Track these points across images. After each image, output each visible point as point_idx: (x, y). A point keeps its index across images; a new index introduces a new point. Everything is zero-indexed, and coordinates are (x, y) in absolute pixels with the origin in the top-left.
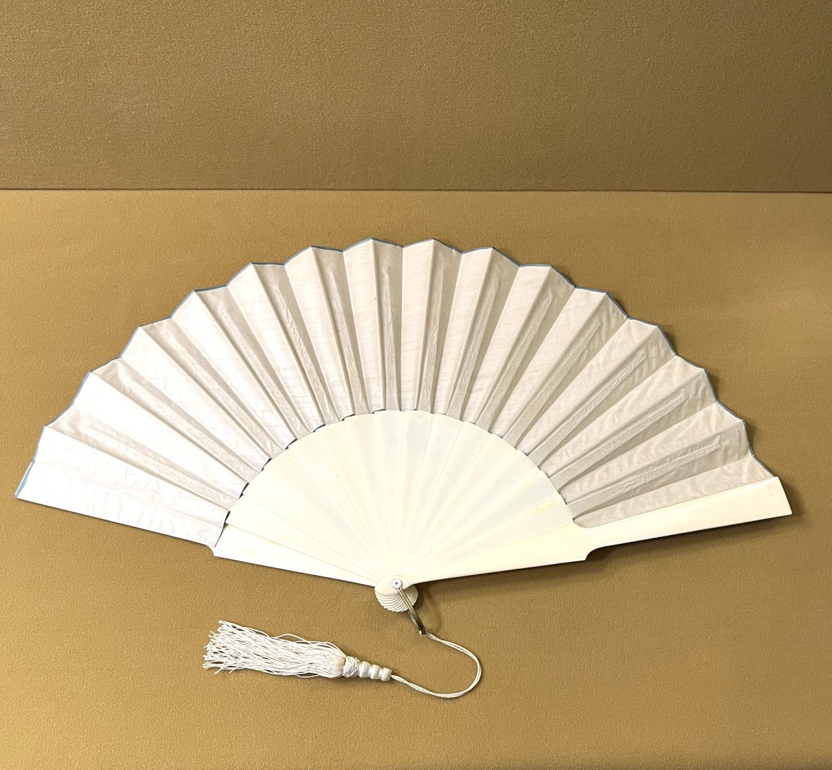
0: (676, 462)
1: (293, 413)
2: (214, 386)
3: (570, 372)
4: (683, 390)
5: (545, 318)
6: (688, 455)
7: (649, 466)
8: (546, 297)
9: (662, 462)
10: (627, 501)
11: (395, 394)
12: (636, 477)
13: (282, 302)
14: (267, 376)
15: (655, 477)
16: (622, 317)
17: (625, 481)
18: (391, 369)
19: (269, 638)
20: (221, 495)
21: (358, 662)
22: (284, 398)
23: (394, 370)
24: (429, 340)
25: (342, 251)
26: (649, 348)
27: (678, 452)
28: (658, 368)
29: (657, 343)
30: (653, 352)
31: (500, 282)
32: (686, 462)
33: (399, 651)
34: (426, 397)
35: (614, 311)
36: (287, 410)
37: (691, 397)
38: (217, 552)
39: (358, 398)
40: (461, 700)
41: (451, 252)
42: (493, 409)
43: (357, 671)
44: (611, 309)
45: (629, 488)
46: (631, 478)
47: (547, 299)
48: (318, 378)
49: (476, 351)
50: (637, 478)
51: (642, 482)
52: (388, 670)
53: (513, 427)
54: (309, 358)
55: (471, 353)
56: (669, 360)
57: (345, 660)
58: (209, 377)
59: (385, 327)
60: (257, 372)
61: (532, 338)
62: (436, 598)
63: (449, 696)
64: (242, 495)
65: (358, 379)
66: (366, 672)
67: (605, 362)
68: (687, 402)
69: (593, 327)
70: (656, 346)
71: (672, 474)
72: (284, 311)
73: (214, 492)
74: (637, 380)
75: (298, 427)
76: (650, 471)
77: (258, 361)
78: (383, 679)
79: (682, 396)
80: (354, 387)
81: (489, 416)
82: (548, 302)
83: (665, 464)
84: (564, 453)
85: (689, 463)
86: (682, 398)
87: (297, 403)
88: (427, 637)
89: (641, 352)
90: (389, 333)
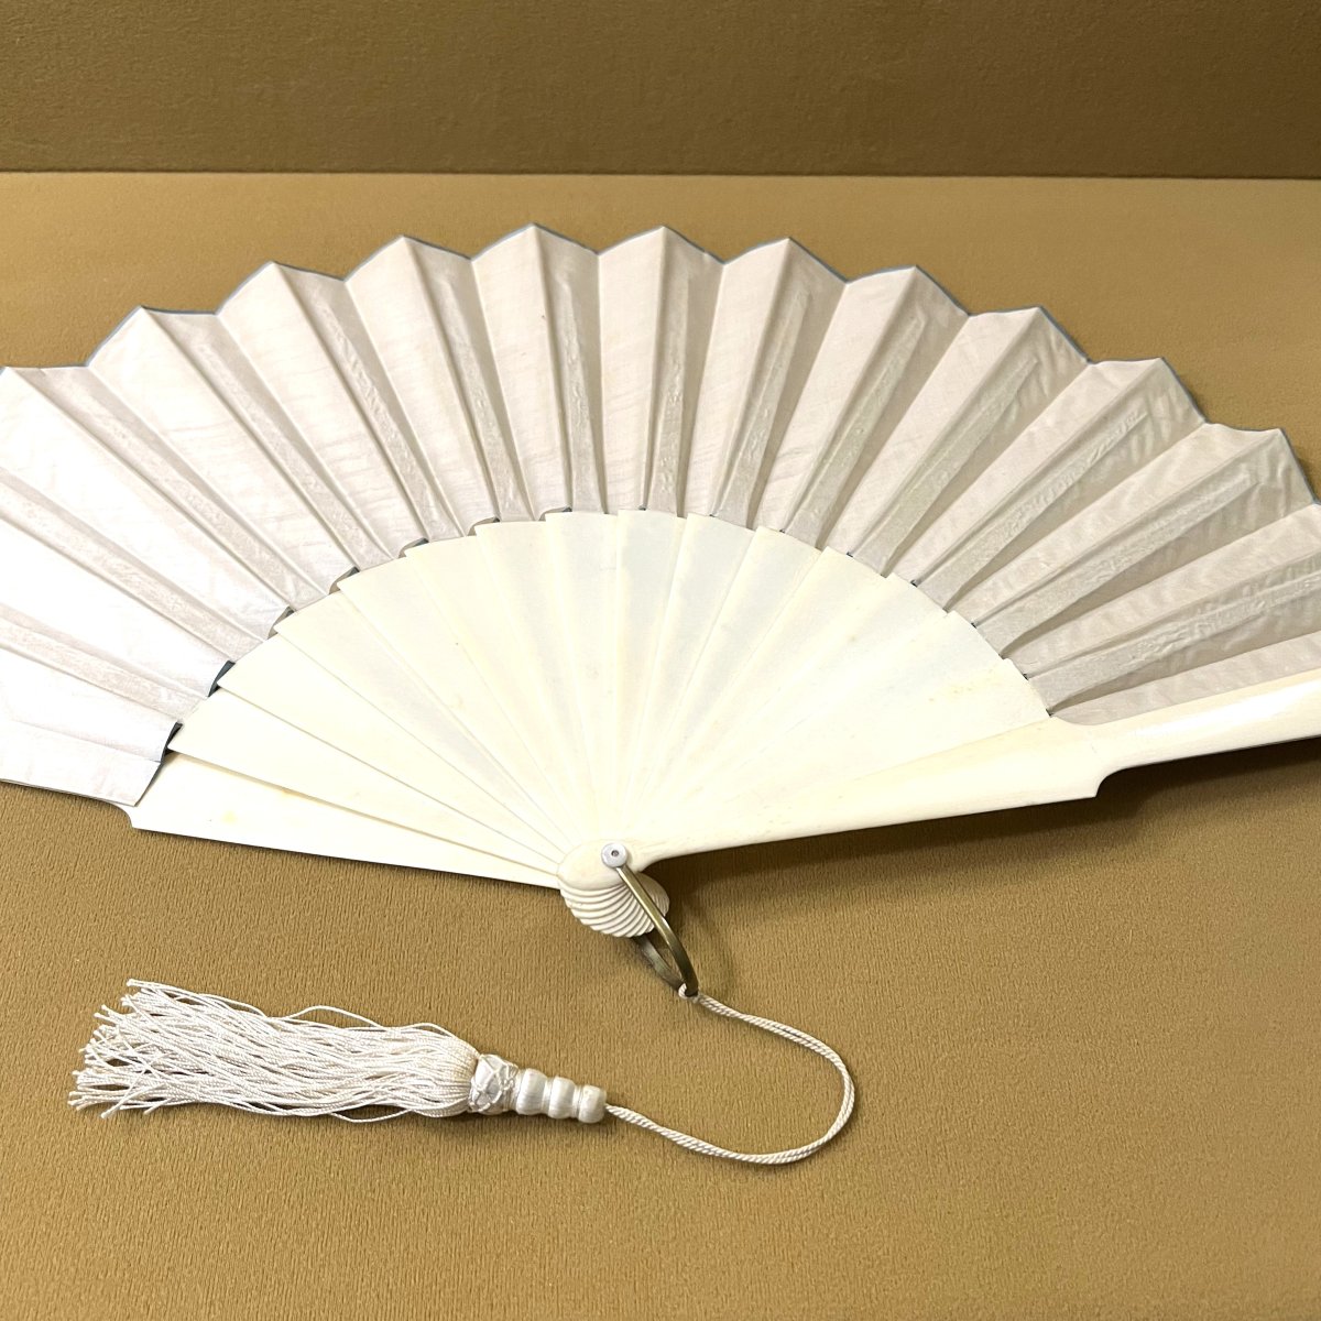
0: (1264, 597)
1: (352, 522)
2: (167, 476)
3: (986, 441)
4: (1243, 466)
5: (916, 352)
6: (1287, 584)
7: (1206, 602)
8: (912, 318)
9: (1231, 595)
10: (1166, 681)
11: (592, 483)
12: (1180, 624)
13: (336, 330)
14: (293, 454)
15: (1222, 626)
16: (1079, 360)
17: (1158, 631)
18: (583, 438)
19: (264, 1017)
20: (163, 691)
21: (511, 1069)
22: (331, 494)
23: (588, 440)
24: (666, 387)
25: (468, 258)
26: (1151, 399)
27: (1265, 577)
28: (1174, 440)
29: (1164, 391)
30: (1160, 407)
31: (810, 298)
32: (1285, 599)
33: (625, 1046)
34: (665, 484)
35: (1059, 344)
36: (338, 515)
37: (1263, 481)
38: (140, 819)
39: (506, 490)
40: (806, 1173)
41: (701, 258)
42: (823, 506)
43: (510, 1092)
44: (1053, 338)
45: (1169, 647)
46: (1170, 627)
47: (915, 322)
48: (412, 458)
49: (773, 406)
50: (1184, 627)
51: (1197, 637)
52: (597, 1090)
53: (874, 535)
54: (391, 421)
55: (762, 409)
56: (1194, 430)
57: (477, 1061)
58: (158, 459)
59: (566, 368)
60: (271, 448)
61: (892, 383)
62: (718, 915)
63: (770, 1158)
64: (216, 688)
65: (506, 458)
66: (534, 1097)
67: (1060, 423)
68: (1257, 491)
69: (1022, 366)
70: (1165, 397)
71: (1261, 622)
72: (339, 344)
73: (147, 684)
74: (1135, 456)
75: (362, 548)
76: (1210, 613)
77: (275, 430)
78: (582, 1116)
79: (1242, 477)
80: (495, 470)
81: (814, 519)
82: (917, 326)
83: (1240, 601)
84: (1001, 584)
85: (1293, 601)
86: (1244, 482)
87: (362, 504)
88: (699, 1004)
89: (1135, 406)
90: (575, 377)
